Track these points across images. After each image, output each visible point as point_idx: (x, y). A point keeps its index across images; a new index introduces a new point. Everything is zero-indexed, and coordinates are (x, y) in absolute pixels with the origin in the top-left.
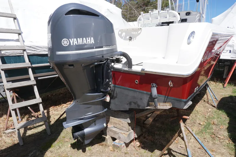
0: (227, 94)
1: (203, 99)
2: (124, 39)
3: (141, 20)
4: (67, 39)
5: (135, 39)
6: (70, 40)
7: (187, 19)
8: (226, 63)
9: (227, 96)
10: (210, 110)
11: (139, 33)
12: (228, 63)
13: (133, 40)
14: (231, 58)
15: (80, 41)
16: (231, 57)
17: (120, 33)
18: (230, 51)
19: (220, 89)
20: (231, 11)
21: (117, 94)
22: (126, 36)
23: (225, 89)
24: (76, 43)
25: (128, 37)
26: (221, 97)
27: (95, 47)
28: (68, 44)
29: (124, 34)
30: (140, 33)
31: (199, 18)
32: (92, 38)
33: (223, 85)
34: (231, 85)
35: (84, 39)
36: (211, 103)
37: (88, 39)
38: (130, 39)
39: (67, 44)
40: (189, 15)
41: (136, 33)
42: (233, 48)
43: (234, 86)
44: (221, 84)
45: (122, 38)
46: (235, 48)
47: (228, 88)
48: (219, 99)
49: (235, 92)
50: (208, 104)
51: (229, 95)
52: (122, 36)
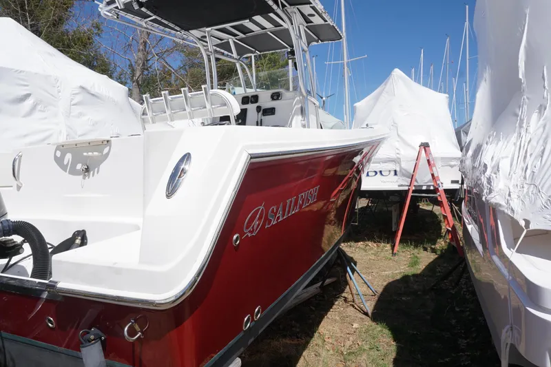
0: (397, 272)
1: (344, 295)
3: (147, 115)
5: (98, 172)
7: (274, 108)
8: (392, 198)
9: (398, 277)
10: (355, 325)
11: (104, 153)
12: (396, 199)
13: (93, 175)
14: (399, 186)
16: (399, 184)
17: (59, 154)
18: (395, 171)
19: (386, 258)
20: (385, 90)
21: (12, 359)
22: (74, 163)
23: (396, 258)
26: (385, 284)
31: (300, 105)
33: (393, 248)
34: (407, 246)
36: (359, 305)
40: (278, 99)
41: (96, 153)
42: (400, 165)
43: (416, 246)
44: (388, 247)
45: (64, 168)
46: (404, 165)
47: (401, 253)
48: (380, 290)
49: (414, 263)
50: (352, 309)
51: (401, 273)
52: (65, 163)
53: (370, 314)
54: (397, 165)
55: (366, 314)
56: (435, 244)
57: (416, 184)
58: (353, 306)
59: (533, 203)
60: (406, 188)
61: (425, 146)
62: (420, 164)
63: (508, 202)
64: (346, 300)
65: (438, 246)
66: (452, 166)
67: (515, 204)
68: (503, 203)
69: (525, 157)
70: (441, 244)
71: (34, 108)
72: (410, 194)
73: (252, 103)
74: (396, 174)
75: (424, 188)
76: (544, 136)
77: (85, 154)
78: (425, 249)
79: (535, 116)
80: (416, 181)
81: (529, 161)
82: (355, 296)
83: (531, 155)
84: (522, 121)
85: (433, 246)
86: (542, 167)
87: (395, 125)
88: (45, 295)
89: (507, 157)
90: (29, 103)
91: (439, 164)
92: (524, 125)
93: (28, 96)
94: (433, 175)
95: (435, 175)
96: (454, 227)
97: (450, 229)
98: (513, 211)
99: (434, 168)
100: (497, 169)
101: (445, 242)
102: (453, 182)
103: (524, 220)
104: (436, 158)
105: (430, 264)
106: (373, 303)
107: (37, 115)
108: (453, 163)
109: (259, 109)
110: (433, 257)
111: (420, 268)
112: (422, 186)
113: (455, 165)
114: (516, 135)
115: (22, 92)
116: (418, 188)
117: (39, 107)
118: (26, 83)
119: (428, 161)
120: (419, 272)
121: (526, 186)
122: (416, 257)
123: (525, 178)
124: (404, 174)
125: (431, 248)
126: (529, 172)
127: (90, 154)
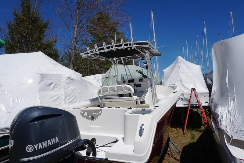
0: (186, 142)
1: (167, 152)
2: (86, 119)
4: (31, 146)
6: (35, 145)
7: (140, 85)
9: (188, 144)
11: (99, 113)
13: (95, 120)
15: (45, 144)
16: (184, 104)
17: (82, 112)
18: (182, 99)
19: (181, 135)
22: (88, 115)
23: (185, 135)
24: (40, 147)
25: (90, 117)
26: (183, 147)
27: (59, 145)
28: (33, 150)
29: (86, 113)
30: (101, 114)
31: (150, 83)
32: (57, 138)
33: (183, 130)
34: (189, 129)
35: (49, 141)
36: (174, 156)
37: (53, 140)
38: (93, 118)
39: (31, 150)
40: (142, 81)
41: (97, 113)
42: (184, 96)
43: (192, 130)
44: (181, 130)
45: (84, 117)
46: (185, 96)
47: (187, 133)
48: (181, 150)
49: (193, 138)
50: (172, 158)
51: (188, 142)
52: (85, 115)
53: (179, 160)
54: (183, 96)
55: (178, 160)
56: (200, 128)
57: (191, 104)
58: (172, 157)
59: (233, 131)
60: (187, 106)
61: (194, 89)
62: (192, 96)
63: (226, 130)
64: (169, 154)
65: (201, 129)
66: (205, 96)
67: (228, 130)
68: (225, 129)
69: (230, 115)
70: (203, 128)
71: (54, 87)
72: (189, 109)
73: (132, 82)
74: (182, 100)
75: (194, 106)
76: (235, 110)
77: (94, 114)
78: (197, 131)
79: (232, 102)
80: (191, 103)
81: (232, 116)
82: (172, 153)
83: (232, 115)
84: (229, 102)
85: (200, 129)
86: (235, 120)
87: (181, 80)
88: (86, 160)
89: (225, 114)
90: (53, 85)
91: (199, 96)
92: (229, 104)
93: (53, 82)
94: (197, 101)
95: (199, 101)
96: (208, 122)
97: (206, 122)
98: (228, 132)
99: (198, 98)
100: (222, 118)
101: (204, 127)
102: (206, 102)
103: (231, 136)
104: (198, 93)
105: (199, 137)
106: (180, 156)
107: (55, 89)
108: (205, 95)
109: (135, 85)
110: (200, 134)
111: (196, 139)
112: (193, 105)
113: (206, 96)
114: (227, 106)
115: (51, 81)
116: (192, 106)
117: (56, 86)
118: (51, 78)
119: (195, 95)
120: (195, 141)
121: (231, 125)
122: (193, 134)
123: (230, 122)
124: (186, 100)
125: (199, 130)
126: (231, 120)
127: (95, 113)
